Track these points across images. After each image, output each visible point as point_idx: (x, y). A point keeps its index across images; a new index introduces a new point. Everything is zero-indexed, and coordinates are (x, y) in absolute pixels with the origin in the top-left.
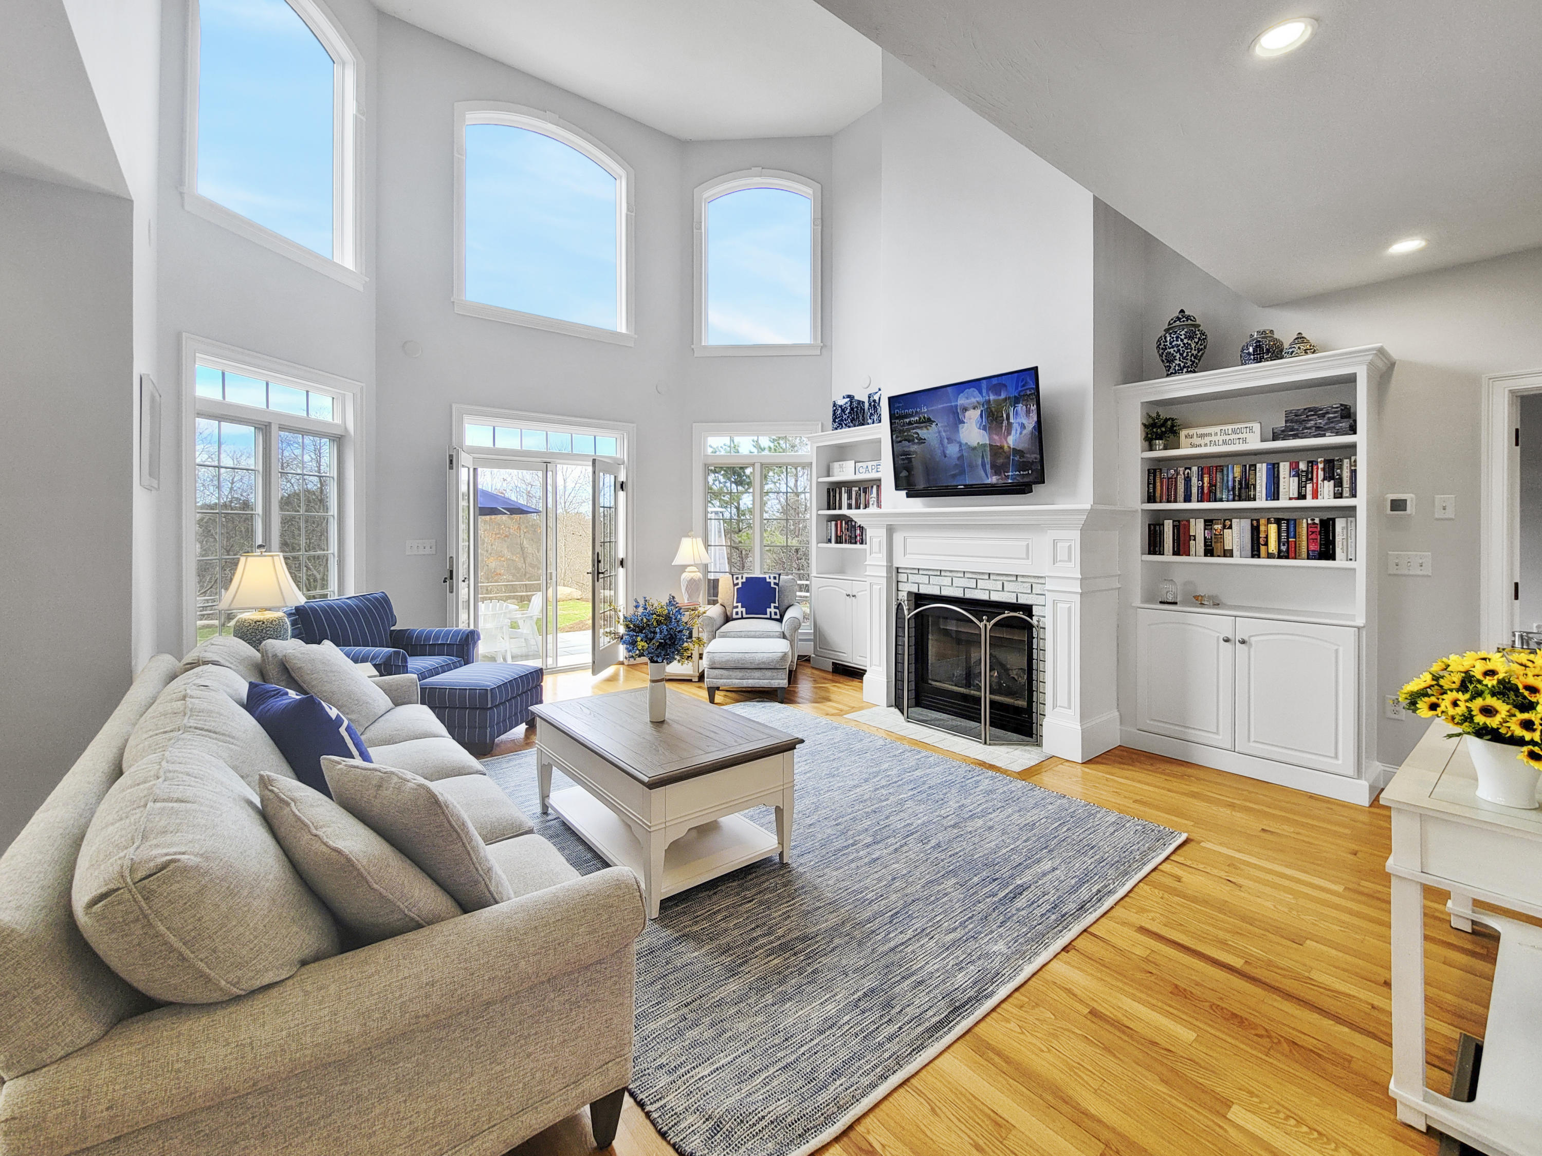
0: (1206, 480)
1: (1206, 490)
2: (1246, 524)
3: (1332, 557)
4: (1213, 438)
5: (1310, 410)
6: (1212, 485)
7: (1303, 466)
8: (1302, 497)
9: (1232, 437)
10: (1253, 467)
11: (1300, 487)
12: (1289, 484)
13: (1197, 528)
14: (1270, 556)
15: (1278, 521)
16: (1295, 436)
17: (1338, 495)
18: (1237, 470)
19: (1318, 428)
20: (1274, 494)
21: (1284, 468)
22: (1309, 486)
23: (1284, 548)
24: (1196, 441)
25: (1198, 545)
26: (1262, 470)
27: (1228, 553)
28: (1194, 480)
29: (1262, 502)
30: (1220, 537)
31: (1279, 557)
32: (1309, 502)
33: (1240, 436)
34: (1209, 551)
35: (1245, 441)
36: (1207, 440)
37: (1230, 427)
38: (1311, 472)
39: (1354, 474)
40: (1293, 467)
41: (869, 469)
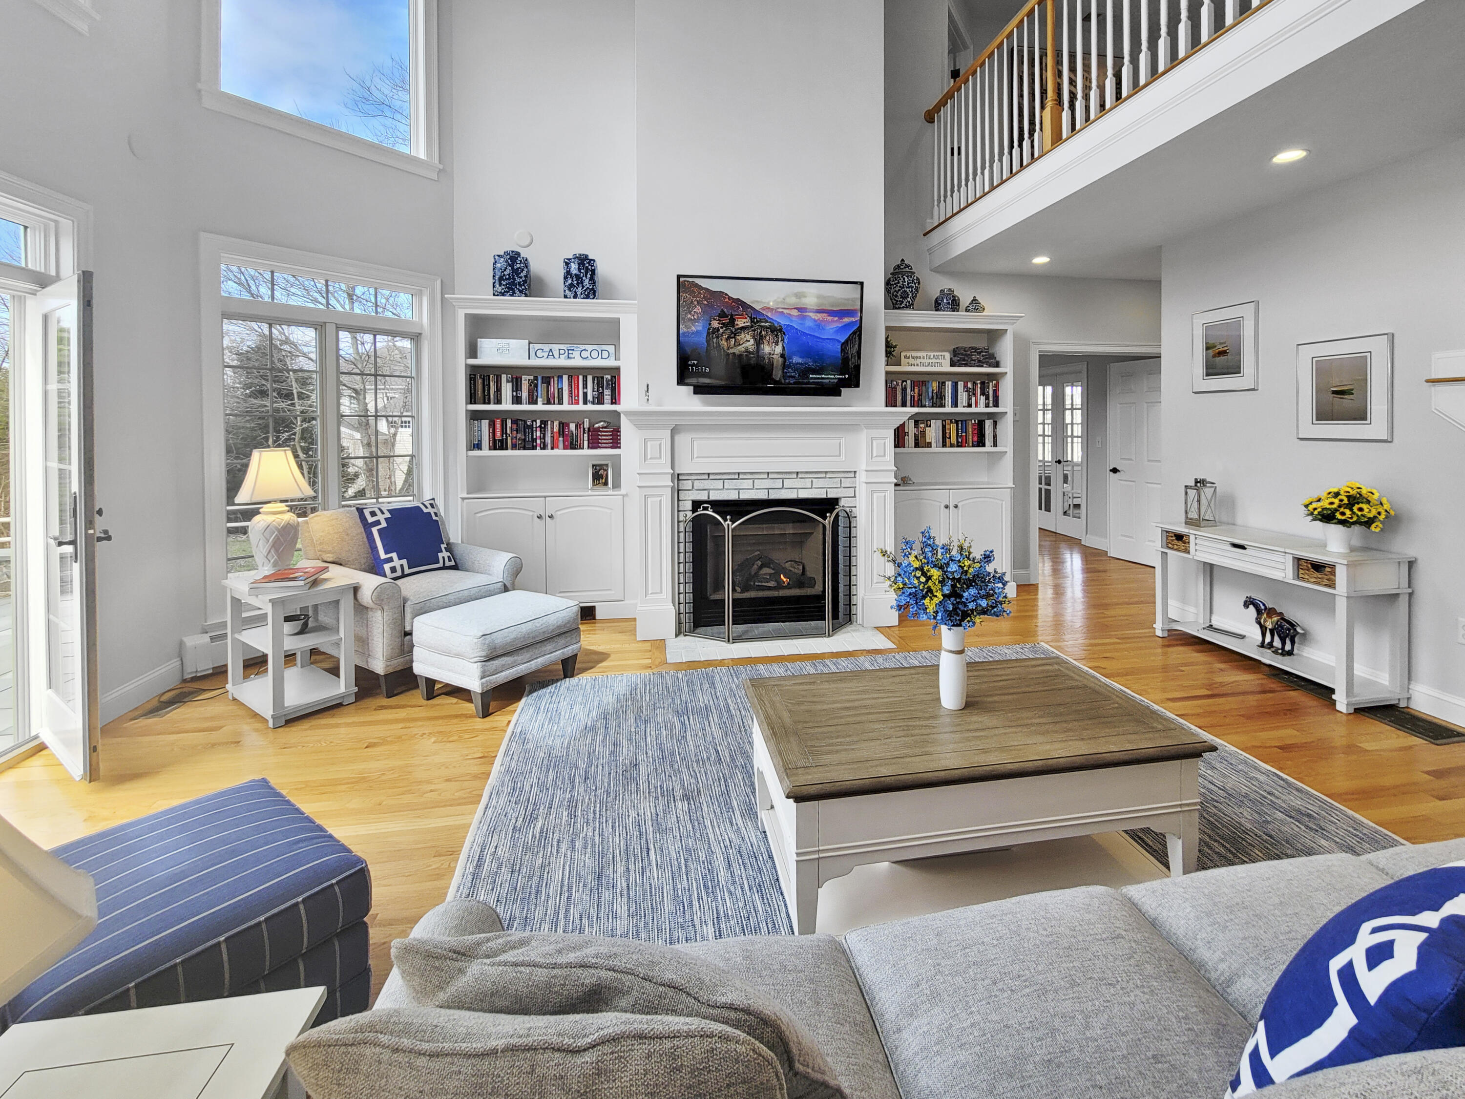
0: (916, 390)
1: (916, 399)
2: (939, 423)
3: (984, 445)
4: (922, 360)
5: (973, 348)
6: (920, 395)
7: (970, 385)
8: (970, 406)
9: (933, 361)
10: (944, 383)
11: (969, 399)
12: (963, 397)
13: (910, 426)
14: (952, 446)
15: (957, 422)
16: (966, 365)
17: (987, 406)
18: (935, 385)
19: (979, 361)
20: (955, 404)
21: (961, 385)
22: (973, 399)
23: (960, 440)
24: (912, 361)
25: (910, 440)
26: (949, 384)
27: (929, 445)
28: (909, 390)
29: (948, 409)
30: (923, 433)
31: (958, 446)
32: (973, 410)
33: (938, 361)
34: (918, 445)
35: (941, 365)
36: (918, 361)
37: (932, 354)
38: (974, 389)
39: (996, 392)
40: (965, 386)
41: (556, 354)
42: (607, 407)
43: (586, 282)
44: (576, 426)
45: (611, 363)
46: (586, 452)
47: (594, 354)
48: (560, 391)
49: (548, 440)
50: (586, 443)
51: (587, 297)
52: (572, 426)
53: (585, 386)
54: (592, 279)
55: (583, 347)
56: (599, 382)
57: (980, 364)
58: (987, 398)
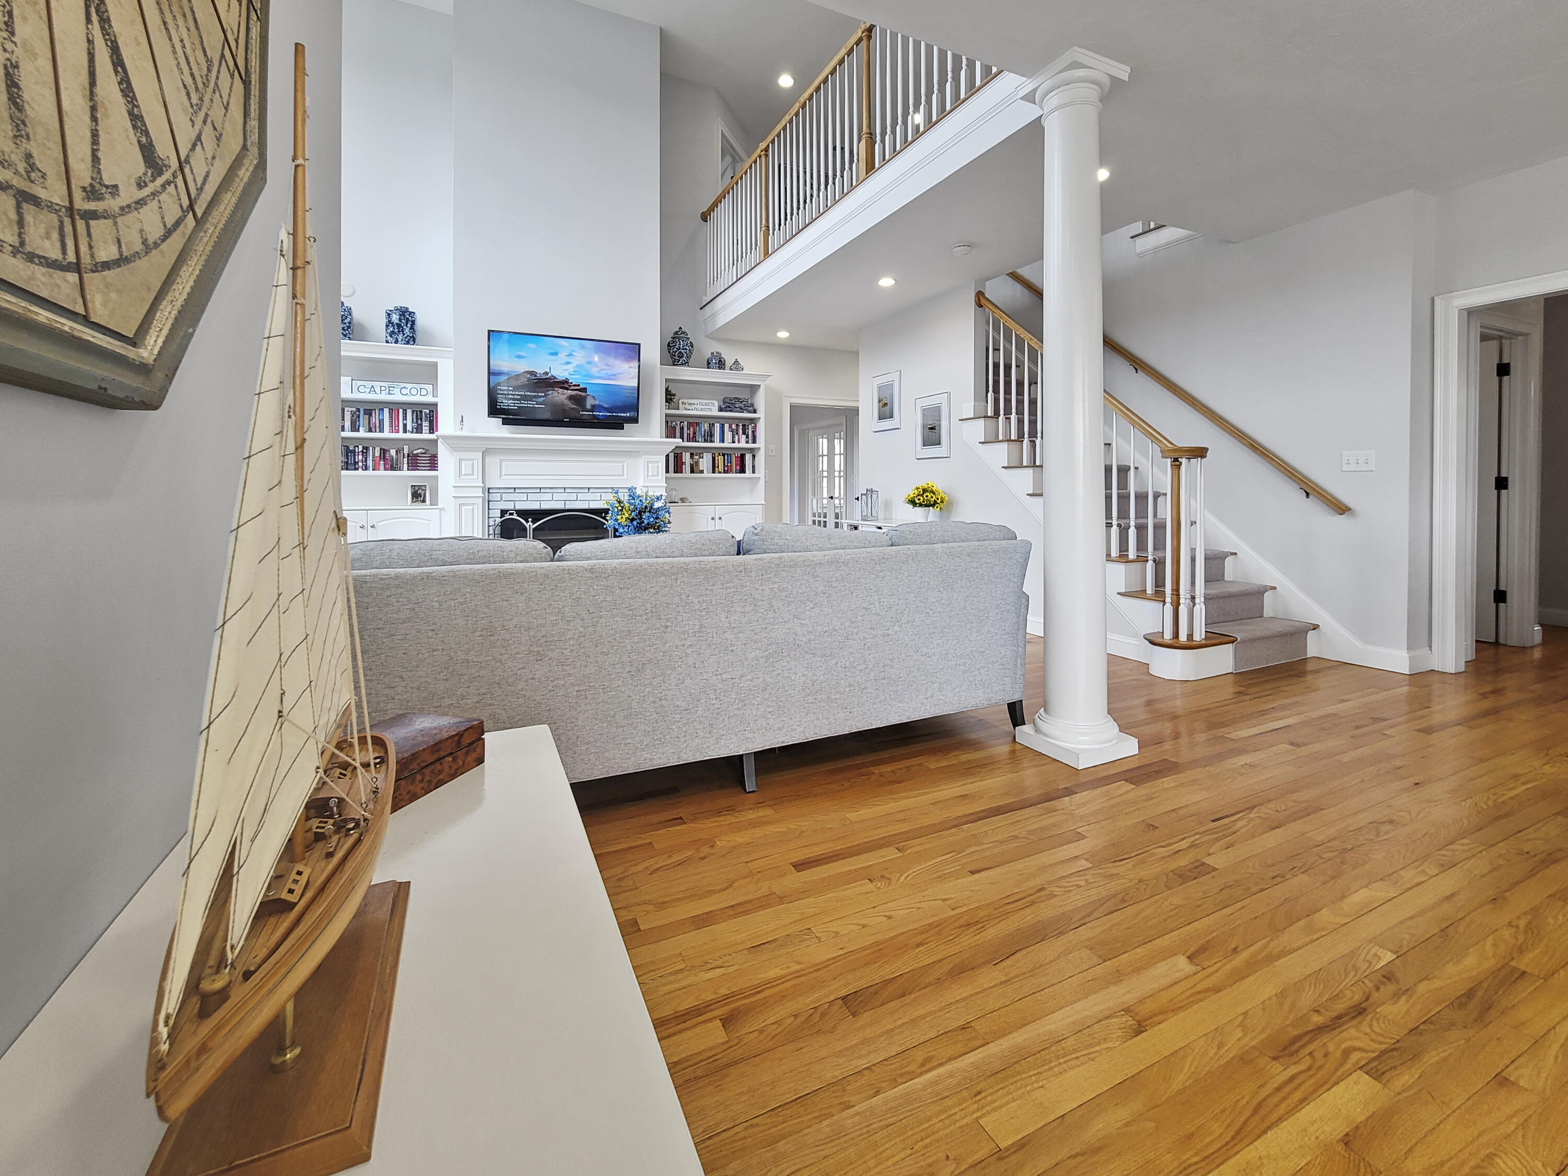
0: (692, 429)
1: (691, 436)
2: (710, 455)
3: (745, 472)
4: (696, 406)
5: (736, 398)
6: (694, 433)
7: (734, 427)
8: (734, 442)
9: (705, 407)
10: (713, 424)
11: (733, 437)
12: (728, 435)
13: (686, 457)
14: (720, 472)
15: (724, 455)
16: (731, 411)
17: (747, 442)
18: (706, 426)
19: (741, 408)
20: (722, 440)
21: (727, 426)
22: (736, 437)
23: (726, 469)
24: (688, 407)
25: (687, 468)
26: (717, 426)
27: (702, 472)
28: (685, 429)
29: (717, 444)
30: (697, 463)
31: (725, 473)
32: (736, 445)
33: (709, 407)
34: (692, 471)
35: (711, 410)
36: (693, 407)
37: (704, 401)
38: (737, 430)
39: (754, 432)
40: (730, 427)
41: (378, 390)
42: (426, 435)
43: (407, 331)
44: (397, 451)
45: (429, 399)
46: (405, 472)
47: (414, 392)
48: (381, 422)
49: (370, 463)
50: (406, 466)
51: (408, 343)
52: (393, 452)
53: (405, 418)
54: (412, 328)
55: (403, 385)
56: (418, 416)
57: (742, 410)
58: (747, 437)
